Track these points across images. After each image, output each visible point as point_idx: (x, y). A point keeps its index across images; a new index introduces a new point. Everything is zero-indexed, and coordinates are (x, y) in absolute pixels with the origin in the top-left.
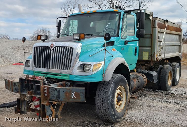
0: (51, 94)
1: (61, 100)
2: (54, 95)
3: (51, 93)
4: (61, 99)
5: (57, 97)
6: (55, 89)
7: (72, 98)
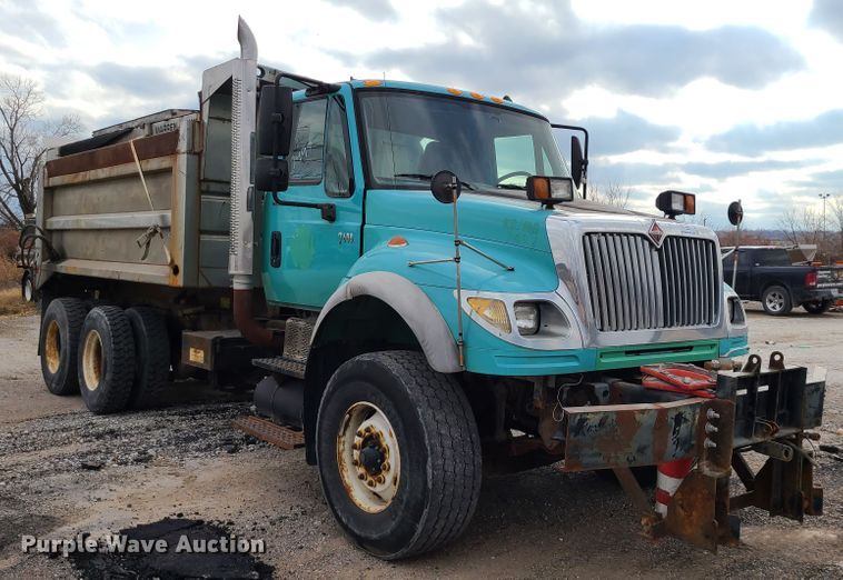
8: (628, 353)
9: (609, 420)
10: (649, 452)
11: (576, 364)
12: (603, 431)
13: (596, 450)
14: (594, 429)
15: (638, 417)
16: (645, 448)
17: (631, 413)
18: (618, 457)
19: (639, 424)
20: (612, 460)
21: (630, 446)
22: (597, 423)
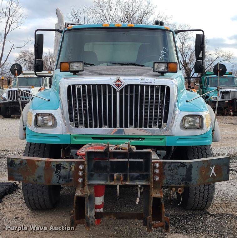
0: (169, 175)
1: (193, 184)
2: (175, 175)
3: (169, 172)
4: (192, 182)
5: (183, 180)
6: (179, 164)
7: (211, 176)
8: (93, 138)
9: (24, 163)
10: (43, 178)
11: (59, 140)
12: (22, 167)
13: (20, 174)
14: (18, 165)
15: (37, 163)
16: (41, 176)
17: (33, 161)
18: (29, 178)
19: (38, 167)
20: (27, 179)
21: (34, 175)
22: (19, 163)
